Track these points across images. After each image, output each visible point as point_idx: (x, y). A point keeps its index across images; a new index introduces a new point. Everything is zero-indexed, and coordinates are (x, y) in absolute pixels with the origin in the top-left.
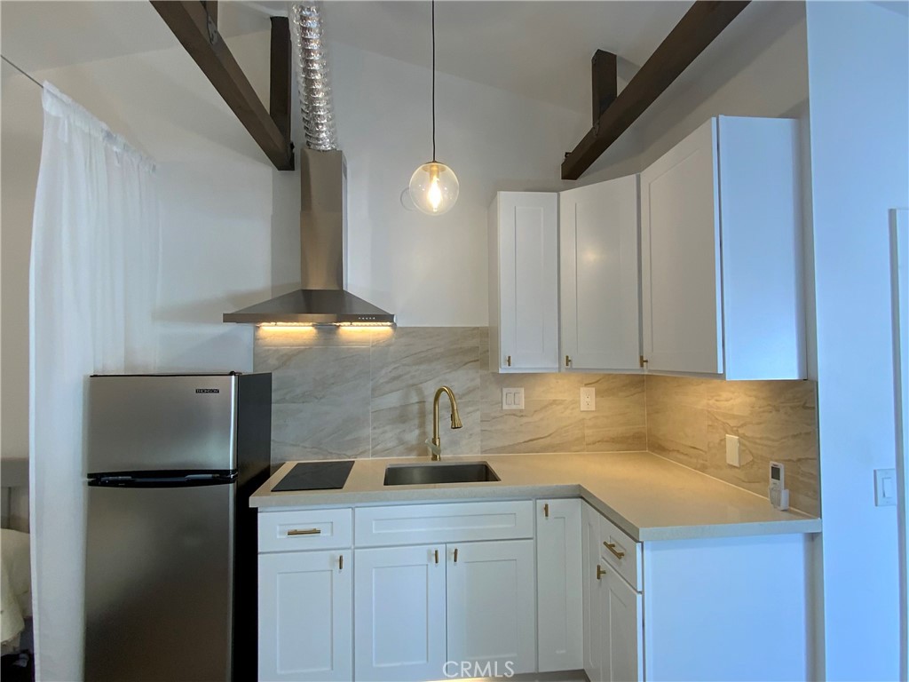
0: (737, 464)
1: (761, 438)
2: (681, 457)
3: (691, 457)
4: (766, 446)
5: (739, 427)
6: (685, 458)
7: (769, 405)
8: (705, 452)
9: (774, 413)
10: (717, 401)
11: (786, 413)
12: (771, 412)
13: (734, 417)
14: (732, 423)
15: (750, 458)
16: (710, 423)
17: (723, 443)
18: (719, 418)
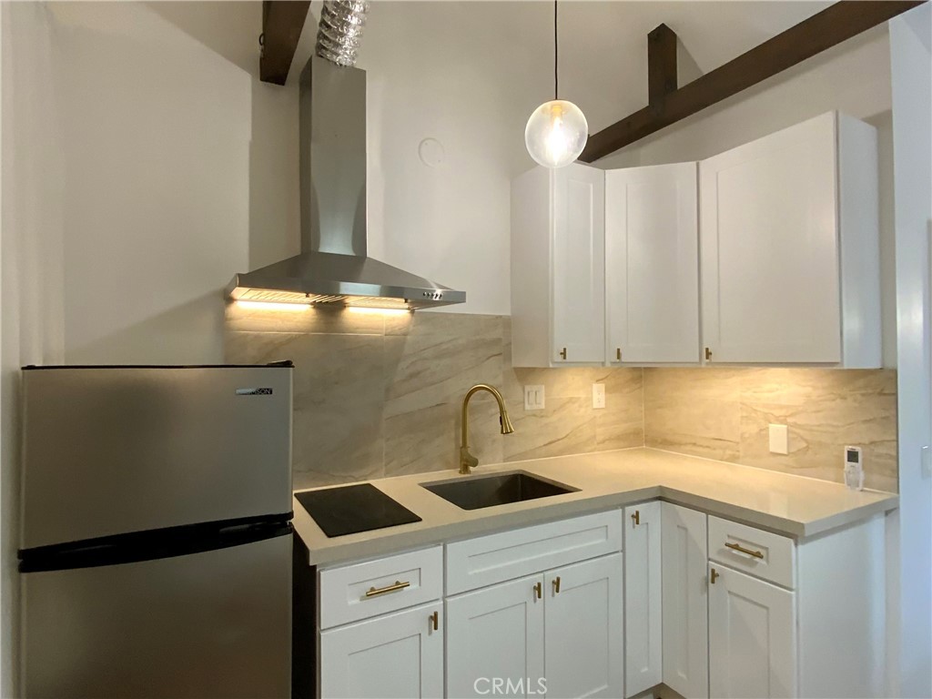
0: (786, 453)
1: (819, 426)
2: (700, 449)
3: (714, 449)
4: (825, 432)
5: (786, 416)
6: (706, 450)
7: (832, 393)
8: (738, 443)
9: (838, 401)
10: (755, 392)
11: (855, 400)
12: (834, 400)
13: (781, 407)
14: (778, 413)
15: (804, 445)
16: (745, 414)
17: (764, 432)
18: (759, 409)
